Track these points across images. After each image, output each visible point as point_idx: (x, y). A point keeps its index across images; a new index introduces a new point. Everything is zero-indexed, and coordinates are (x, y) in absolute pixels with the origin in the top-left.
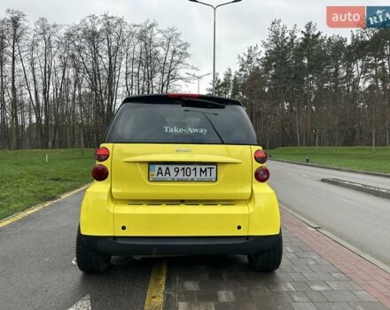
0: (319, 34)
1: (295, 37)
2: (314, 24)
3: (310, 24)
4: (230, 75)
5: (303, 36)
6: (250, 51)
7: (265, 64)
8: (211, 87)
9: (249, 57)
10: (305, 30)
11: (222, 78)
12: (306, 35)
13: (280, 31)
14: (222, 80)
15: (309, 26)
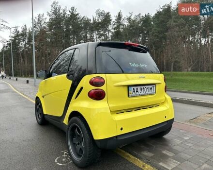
0: (78, 14)
1: (66, 13)
2: (75, 8)
3: (73, 8)
4: (26, 29)
5: (70, 13)
6: (39, 16)
7: (49, 26)
8: (13, 35)
9: (39, 20)
10: (71, 11)
11: (20, 30)
12: (71, 13)
13: (57, 8)
14: (20, 32)
15: (73, 9)
